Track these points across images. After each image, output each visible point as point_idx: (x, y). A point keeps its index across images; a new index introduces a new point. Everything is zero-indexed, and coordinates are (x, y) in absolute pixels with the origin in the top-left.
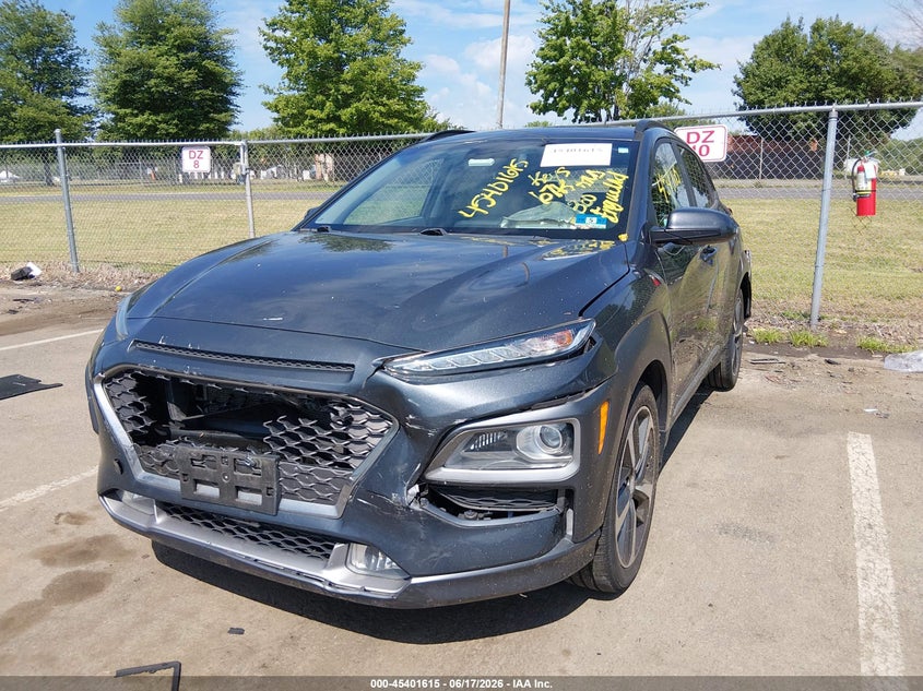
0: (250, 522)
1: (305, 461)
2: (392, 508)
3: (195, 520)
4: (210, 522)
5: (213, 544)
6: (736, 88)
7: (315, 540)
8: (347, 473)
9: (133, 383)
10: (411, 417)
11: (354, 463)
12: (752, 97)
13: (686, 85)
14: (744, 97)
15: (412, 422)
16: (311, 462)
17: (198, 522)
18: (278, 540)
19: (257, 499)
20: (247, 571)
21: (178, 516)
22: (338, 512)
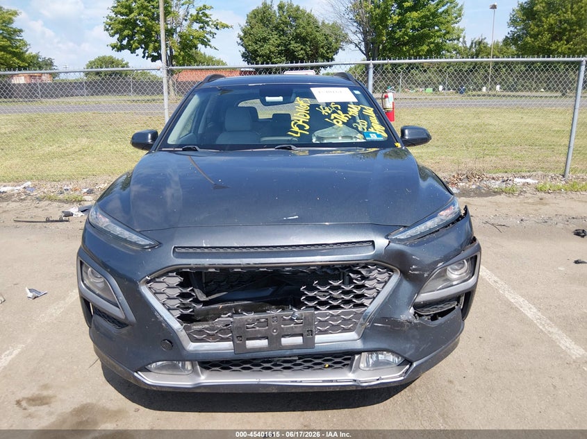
0: (290, 357)
1: (333, 307)
2: (401, 324)
3: (234, 368)
4: (248, 366)
5: (262, 380)
6: (240, 41)
7: (336, 357)
8: (364, 309)
9: (177, 280)
10: (414, 267)
11: (366, 302)
12: (250, 48)
13: (213, 37)
14: (246, 48)
15: (414, 270)
16: (338, 307)
17: (238, 368)
18: (309, 364)
19: (299, 340)
20: (293, 391)
21: (218, 369)
22: (359, 335)
